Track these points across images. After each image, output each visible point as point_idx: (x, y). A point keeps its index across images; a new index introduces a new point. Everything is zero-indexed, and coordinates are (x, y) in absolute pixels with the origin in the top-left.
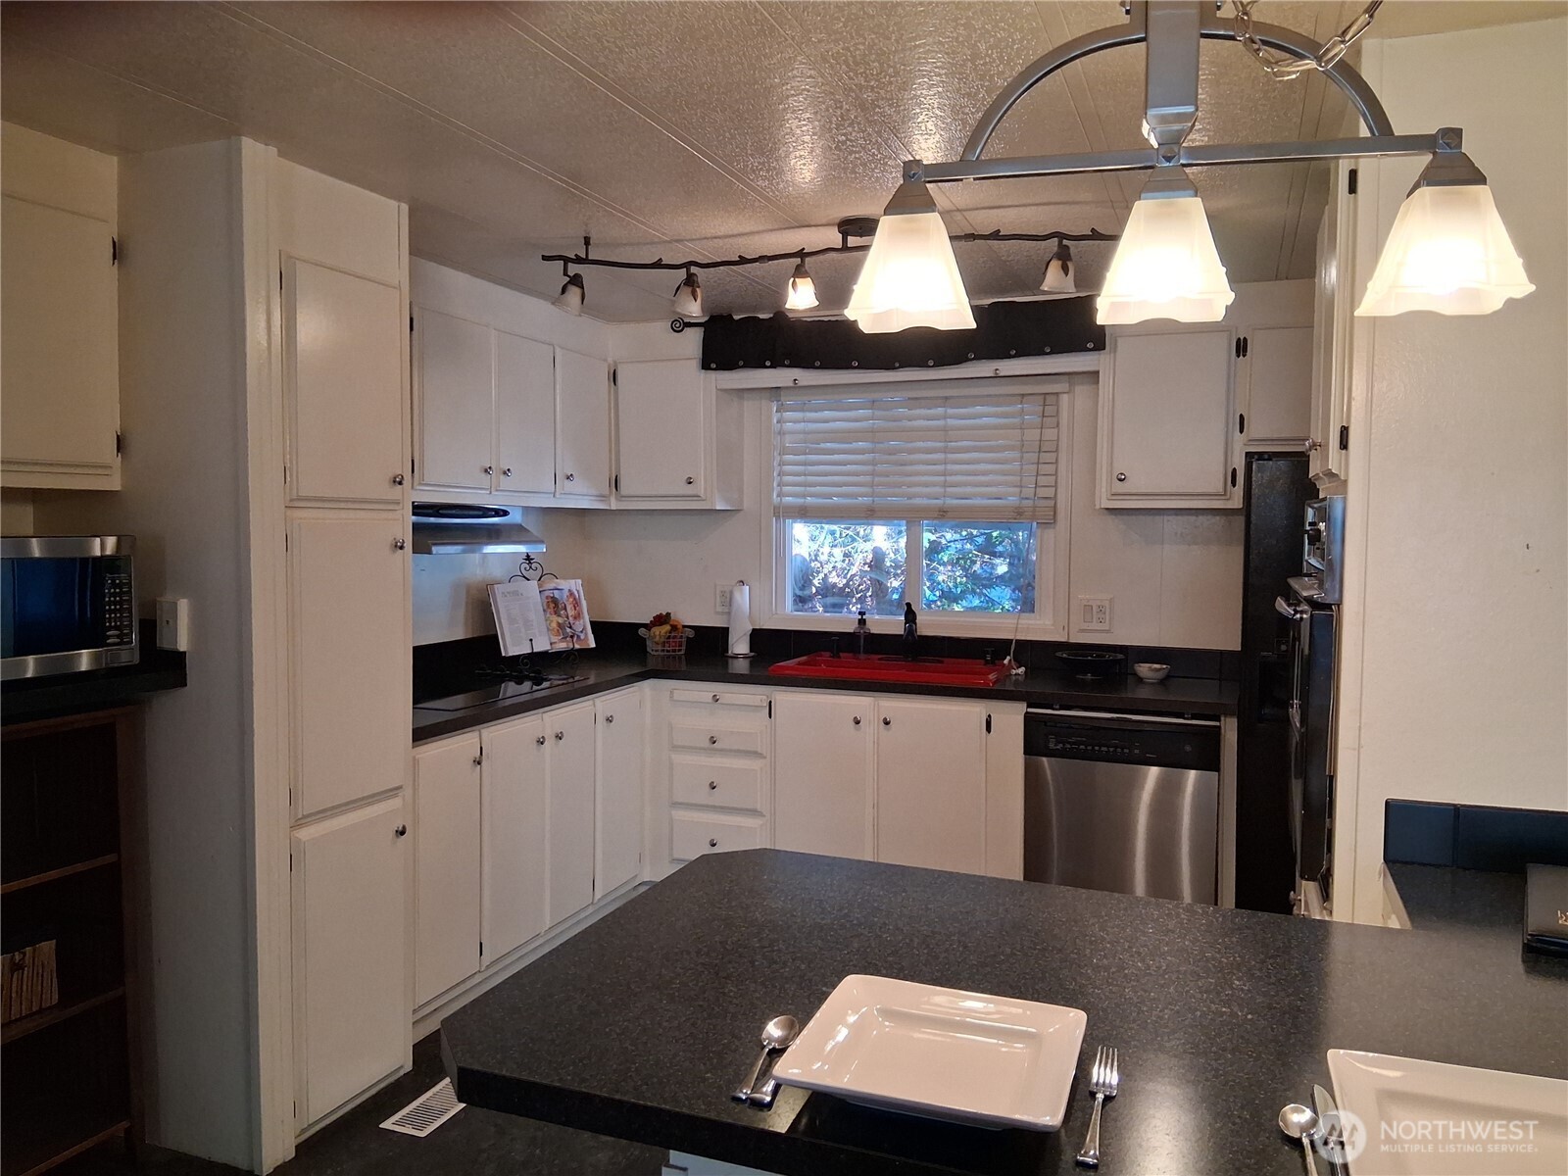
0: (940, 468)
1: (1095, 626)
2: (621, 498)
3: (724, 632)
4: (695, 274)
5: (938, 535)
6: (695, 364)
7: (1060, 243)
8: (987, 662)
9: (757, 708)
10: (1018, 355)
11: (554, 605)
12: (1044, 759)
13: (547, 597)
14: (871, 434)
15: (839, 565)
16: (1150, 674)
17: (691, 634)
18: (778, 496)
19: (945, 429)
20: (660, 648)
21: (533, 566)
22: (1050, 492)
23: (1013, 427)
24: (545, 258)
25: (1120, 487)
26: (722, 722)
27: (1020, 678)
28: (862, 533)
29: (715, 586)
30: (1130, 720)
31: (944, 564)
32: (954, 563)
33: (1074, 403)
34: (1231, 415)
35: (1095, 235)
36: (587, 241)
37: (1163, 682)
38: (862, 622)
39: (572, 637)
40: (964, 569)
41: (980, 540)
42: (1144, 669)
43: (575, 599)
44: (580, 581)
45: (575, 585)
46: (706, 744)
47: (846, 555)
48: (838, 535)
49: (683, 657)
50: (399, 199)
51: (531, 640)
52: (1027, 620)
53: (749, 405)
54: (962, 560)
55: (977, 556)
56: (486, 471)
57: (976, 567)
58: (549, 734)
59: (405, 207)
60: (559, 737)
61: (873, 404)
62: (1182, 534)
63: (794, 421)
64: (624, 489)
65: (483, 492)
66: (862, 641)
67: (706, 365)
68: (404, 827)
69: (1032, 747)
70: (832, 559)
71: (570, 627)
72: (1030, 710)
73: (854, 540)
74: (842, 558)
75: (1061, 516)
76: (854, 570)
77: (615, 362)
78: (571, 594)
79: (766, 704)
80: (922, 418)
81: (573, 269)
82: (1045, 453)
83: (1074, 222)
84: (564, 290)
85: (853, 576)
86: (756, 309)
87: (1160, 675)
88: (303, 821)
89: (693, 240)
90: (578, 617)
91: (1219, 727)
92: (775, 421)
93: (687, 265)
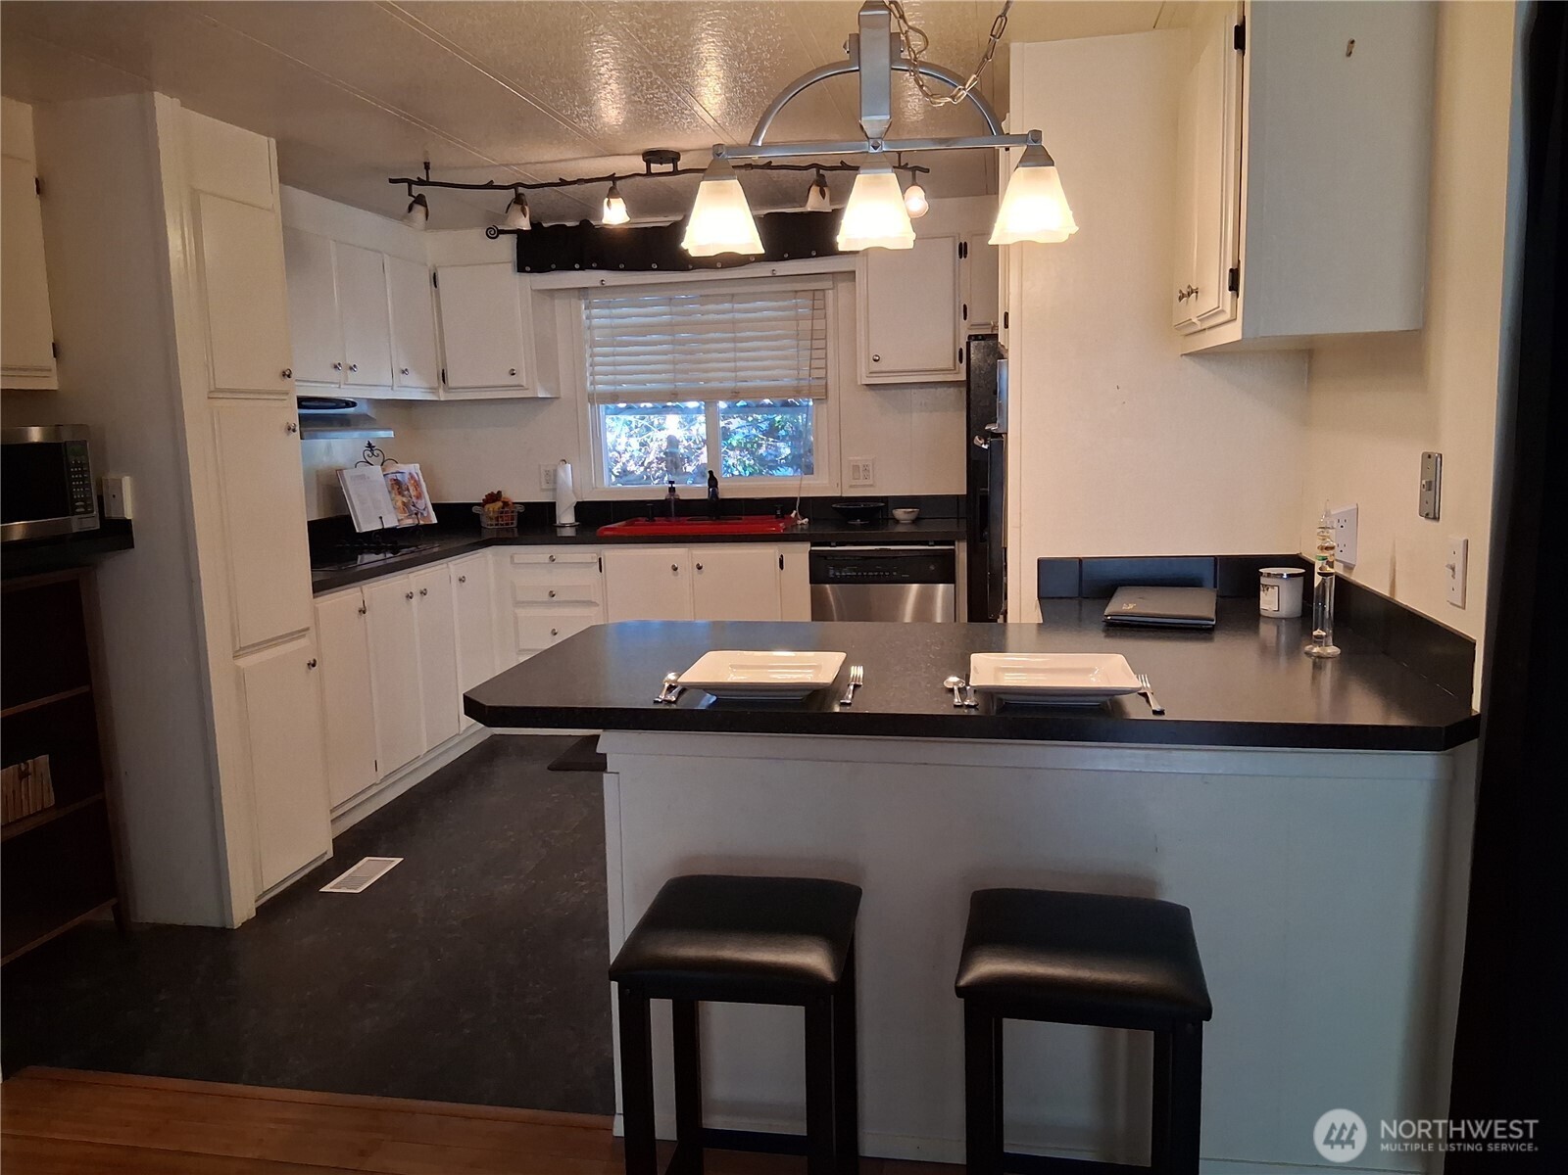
0: (730, 355)
1: (862, 482)
2: (448, 389)
3: (552, 506)
4: (523, 194)
5: (726, 422)
6: (510, 268)
7: (818, 172)
8: (777, 517)
9: (588, 564)
10: (791, 258)
11: (398, 486)
12: (827, 586)
13: (391, 480)
14: (670, 328)
15: (636, 454)
16: (906, 517)
17: (521, 509)
18: (591, 384)
19: (734, 322)
20: (494, 522)
21: (375, 453)
22: (822, 373)
23: (788, 319)
24: (392, 181)
25: (875, 367)
26: (558, 579)
27: (804, 527)
28: (656, 423)
29: (540, 466)
30: (890, 550)
31: (733, 449)
32: (741, 448)
33: (836, 298)
34: (957, 304)
35: (844, 166)
36: (427, 166)
37: (916, 521)
38: (672, 490)
39: (416, 514)
40: (752, 453)
41: (764, 426)
42: (900, 513)
43: (415, 481)
44: (418, 465)
45: (414, 468)
46: (546, 597)
47: (643, 444)
48: (633, 426)
49: (516, 530)
50: (268, 135)
51: (381, 518)
52: (808, 480)
53: (560, 305)
54: (749, 447)
55: (763, 439)
56: (336, 367)
57: (762, 451)
58: (415, 590)
59: (273, 141)
60: (423, 593)
61: (670, 301)
62: (925, 404)
63: (600, 318)
64: (451, 381)
65: (333, 386)
66: (673, 507)
67: (521, 269)
68: (315, 661)
69: (817, 577)
70: (629, 449)
71: (414, 506)
72: (813, 548)
73: (648, 429)
74: (639, 448)
75: (831, 393)
76: (651, 457)
77: (434, 266)
78: (412, 477)
79: (596, 560)
80: (715, 311)
81: (417, 190)
82: (816, 339)
83: (828, 156)
84: (410, 209)
85: (650, 463)
86: (563, 217)
87: (912, 516)
88: (241, 653)
89: (519, 164)
90: (419, 496)
91: (954, 550)
92: (584, 317)
93: (515, 186)
